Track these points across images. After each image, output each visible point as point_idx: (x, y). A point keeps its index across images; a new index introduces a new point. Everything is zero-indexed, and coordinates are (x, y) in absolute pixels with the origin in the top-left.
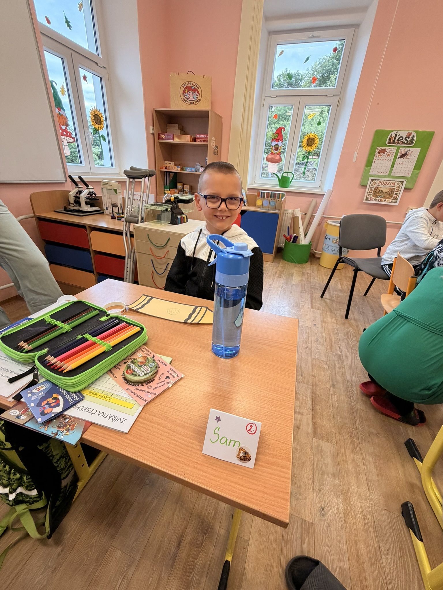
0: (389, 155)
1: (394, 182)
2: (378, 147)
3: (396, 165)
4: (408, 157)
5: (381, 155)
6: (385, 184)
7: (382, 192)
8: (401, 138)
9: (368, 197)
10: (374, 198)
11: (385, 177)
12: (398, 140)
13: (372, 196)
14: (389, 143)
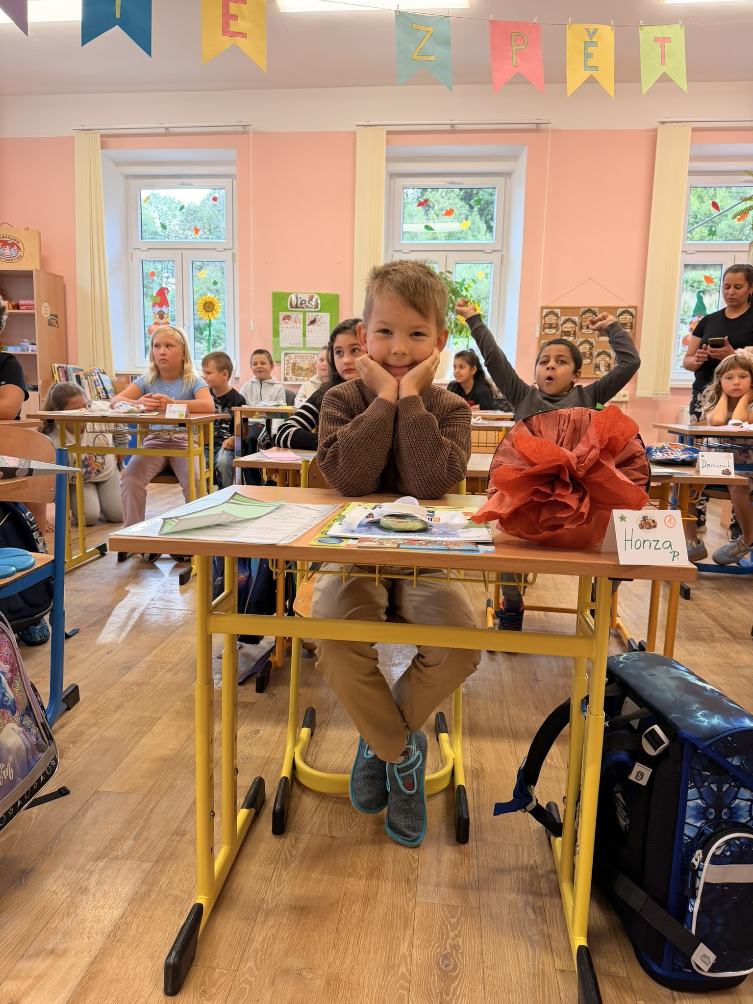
0: (295, 322)
1: (313, 355)
2: (280, 313)
3: (307, 334)
4: (319, 324)
5: (287, 323)
6: (302, 358)
7: (302, 369)
8: (303, 302)
9: (286, 376)
10: (294, 377)
11: (300, 349)
12: (301, 304)
13: (291, 374)
14: (292, 307)
